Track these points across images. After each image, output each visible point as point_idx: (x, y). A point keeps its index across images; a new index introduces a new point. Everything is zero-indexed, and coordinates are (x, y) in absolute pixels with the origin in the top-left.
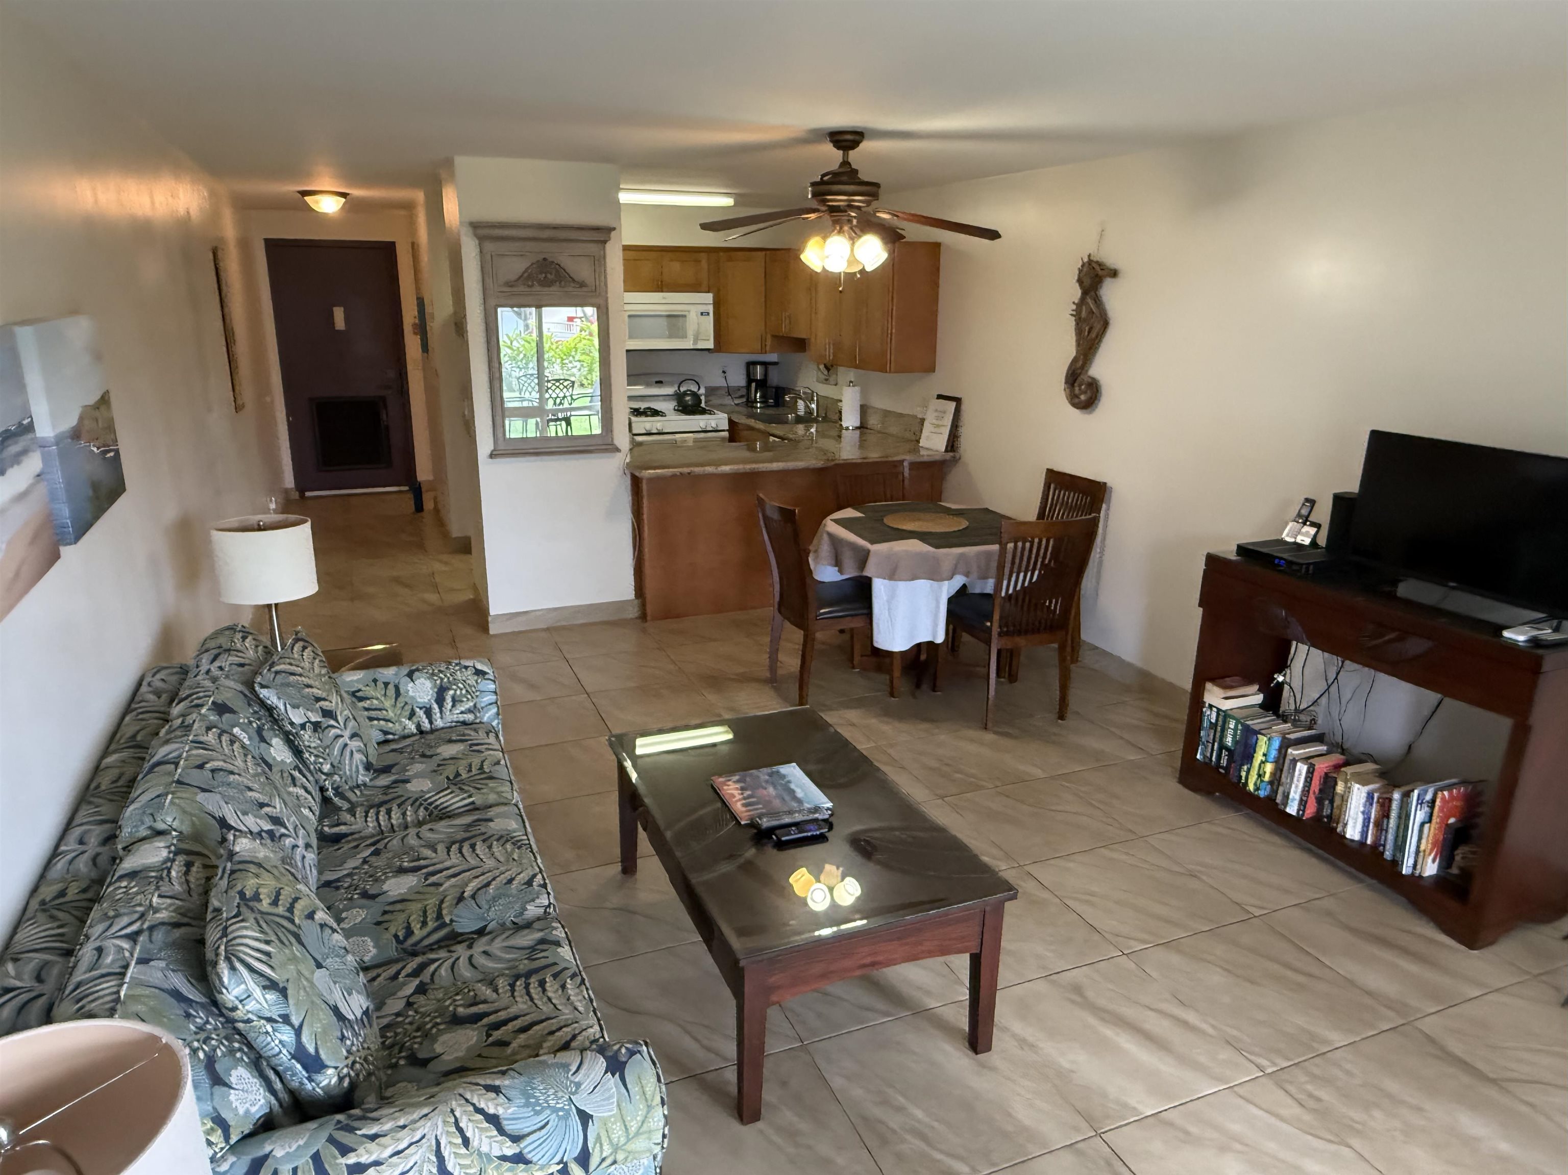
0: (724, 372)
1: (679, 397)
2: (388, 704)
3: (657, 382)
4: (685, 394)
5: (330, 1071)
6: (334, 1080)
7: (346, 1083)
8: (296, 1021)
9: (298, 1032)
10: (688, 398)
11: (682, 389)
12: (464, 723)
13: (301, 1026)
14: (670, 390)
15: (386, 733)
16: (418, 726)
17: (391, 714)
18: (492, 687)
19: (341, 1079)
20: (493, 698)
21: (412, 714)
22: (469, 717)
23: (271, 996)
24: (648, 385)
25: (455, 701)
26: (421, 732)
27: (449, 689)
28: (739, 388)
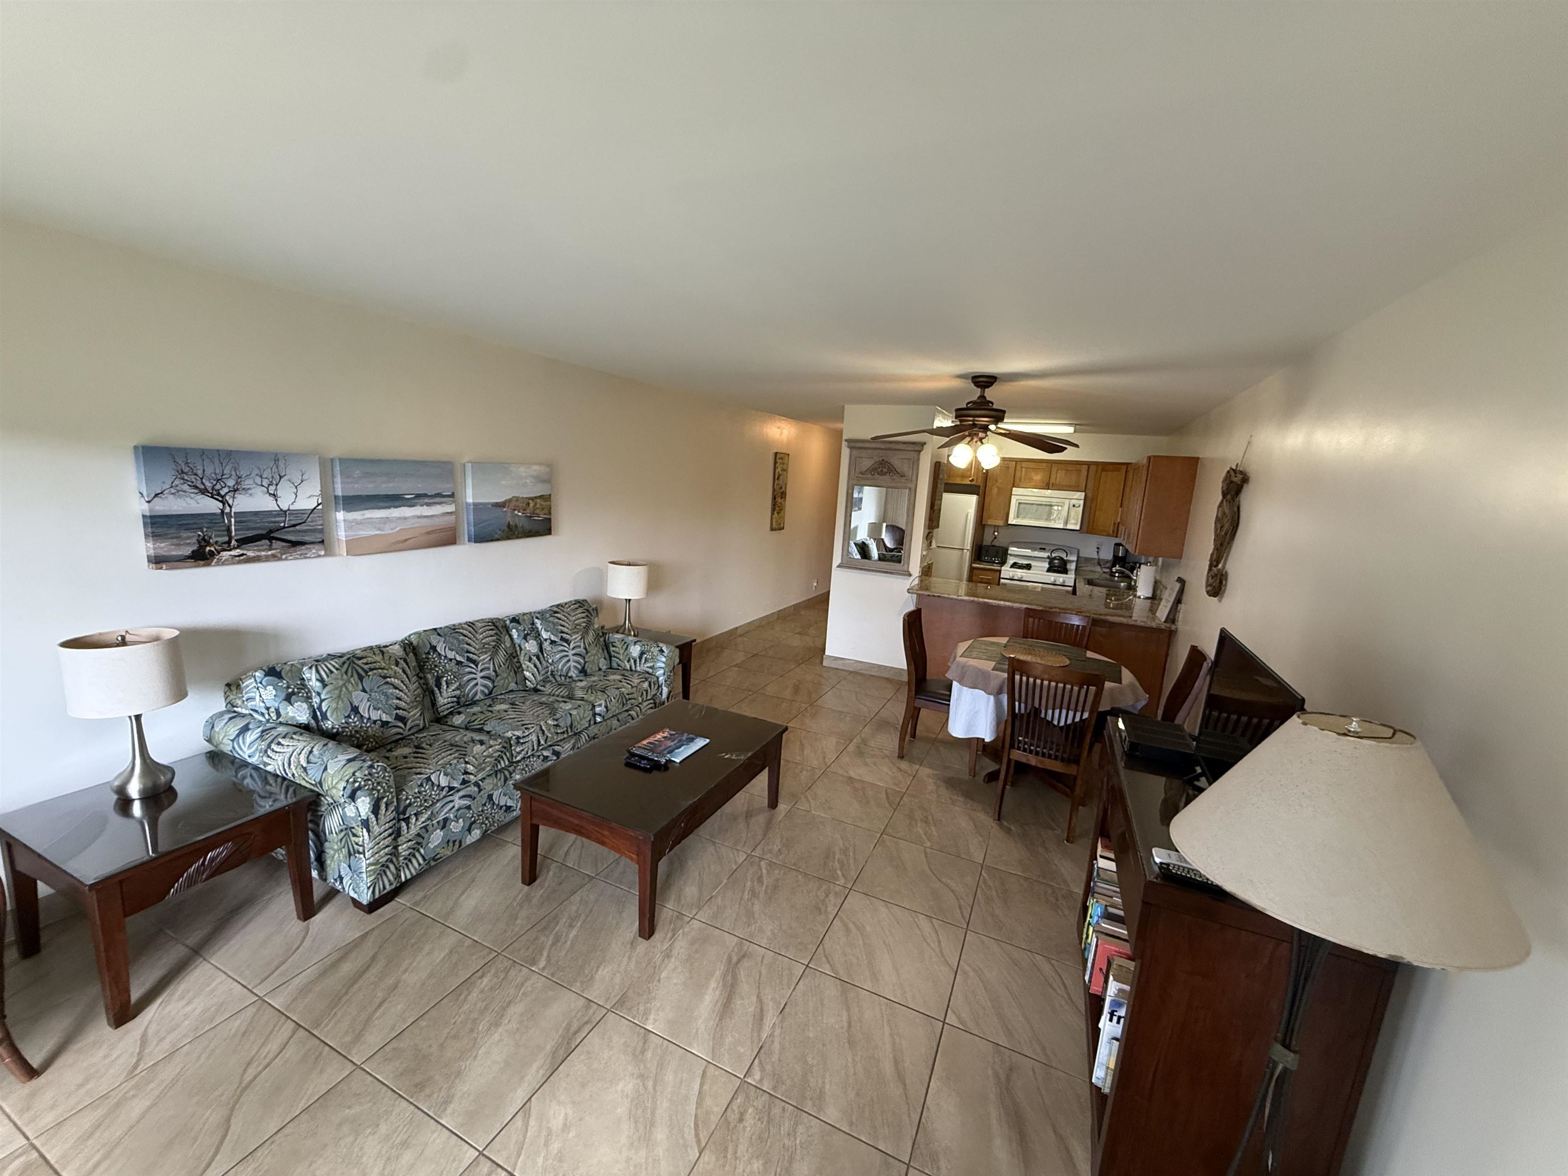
0: (1098, 548)
1: (1051, 560)
2: (622, 652)
3: (1041, 549)
4: (1055, 558)
5: (329, 722)
6: (330, 727)
7: (335, 730)
8: (323, 697)
9: (322, 701)
10: (1056, 561)
11: (1053, 555)
12: (648, 673)
13: (324, 700)
14: (1045, 555)
15: (619, 666)
16: (631, 667)
17: (621, 658)
18: (664, 659)
19: (333, 728)
20: (663, 665)
21: (629, 661)
22: (650, 671)
23: (318, 684)
24: (1033, 549)
25: (646, 660)
26: (631, 670)
27: (645, 653)
28: (1107, 562)
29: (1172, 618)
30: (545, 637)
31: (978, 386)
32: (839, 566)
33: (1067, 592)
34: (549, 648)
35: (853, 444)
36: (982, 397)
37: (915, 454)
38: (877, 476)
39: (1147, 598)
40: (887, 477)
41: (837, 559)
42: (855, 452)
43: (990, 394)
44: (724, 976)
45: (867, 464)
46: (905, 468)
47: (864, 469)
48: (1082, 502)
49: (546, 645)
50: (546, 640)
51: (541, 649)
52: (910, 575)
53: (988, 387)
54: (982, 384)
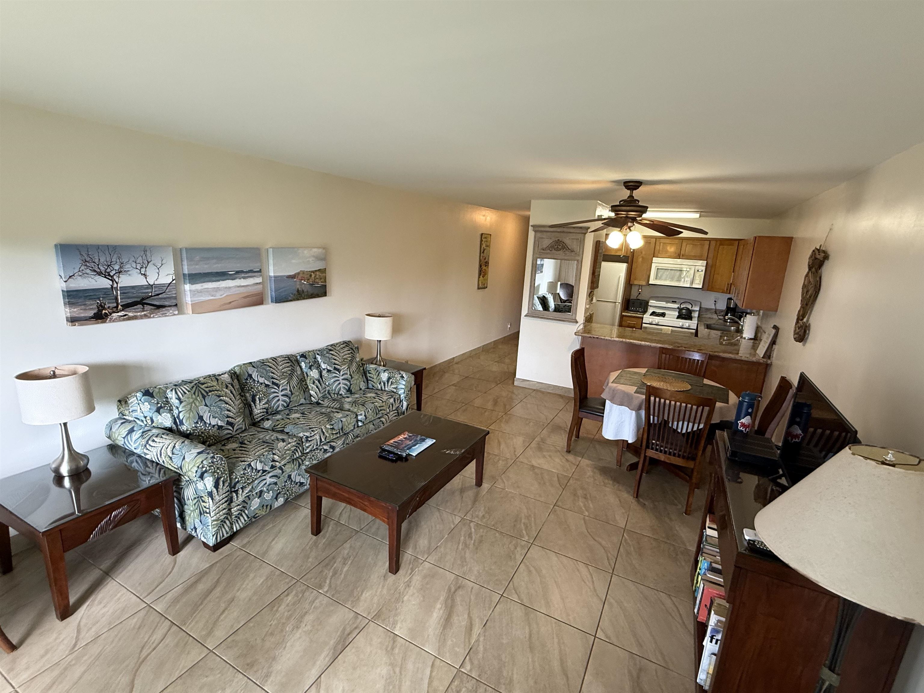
0: (715, 301)
1: (680, 310)
2: (375, 377)
3: (673, 302)
4: (683, 309)
10: (684, 311)
11: (682, 306)
12: (393, 392)
13: (181, 412)
14: (676, 306)
15: (373, 386)
16: (381, 388)
17: (375, 381)
18: (404, 383)
19: (187, 430)
20: (403, 387)
21: (380, 383)
22: (395, 390)
23: (177, 401)
24: (667, 302)
25: (392, 383)
26: (382, 390)
27: (391, 379)
28: (722, 311)
29: (768, 354)
30: (323, 367)
31: (628, 189)
32: (526, 316)
33: (692, 333)
34: (326, 375)
35: (537, 229)
36: (631, 196)
37: (580, 236)
38: (554, 251)
39: (751, 339)
40: (561, 252)
41: (525, 310)
42: (539, 235)
43: (637, 194)
44: (446, 601)
45: (547, 242)
46: (573, 245)
47: (545, 246)
48: (704, 268)
49: (324, 373)
50: (324, 369)
51: (321, 376)
52: (577, 322)
53: (636, 189)
54: (631, 187)
